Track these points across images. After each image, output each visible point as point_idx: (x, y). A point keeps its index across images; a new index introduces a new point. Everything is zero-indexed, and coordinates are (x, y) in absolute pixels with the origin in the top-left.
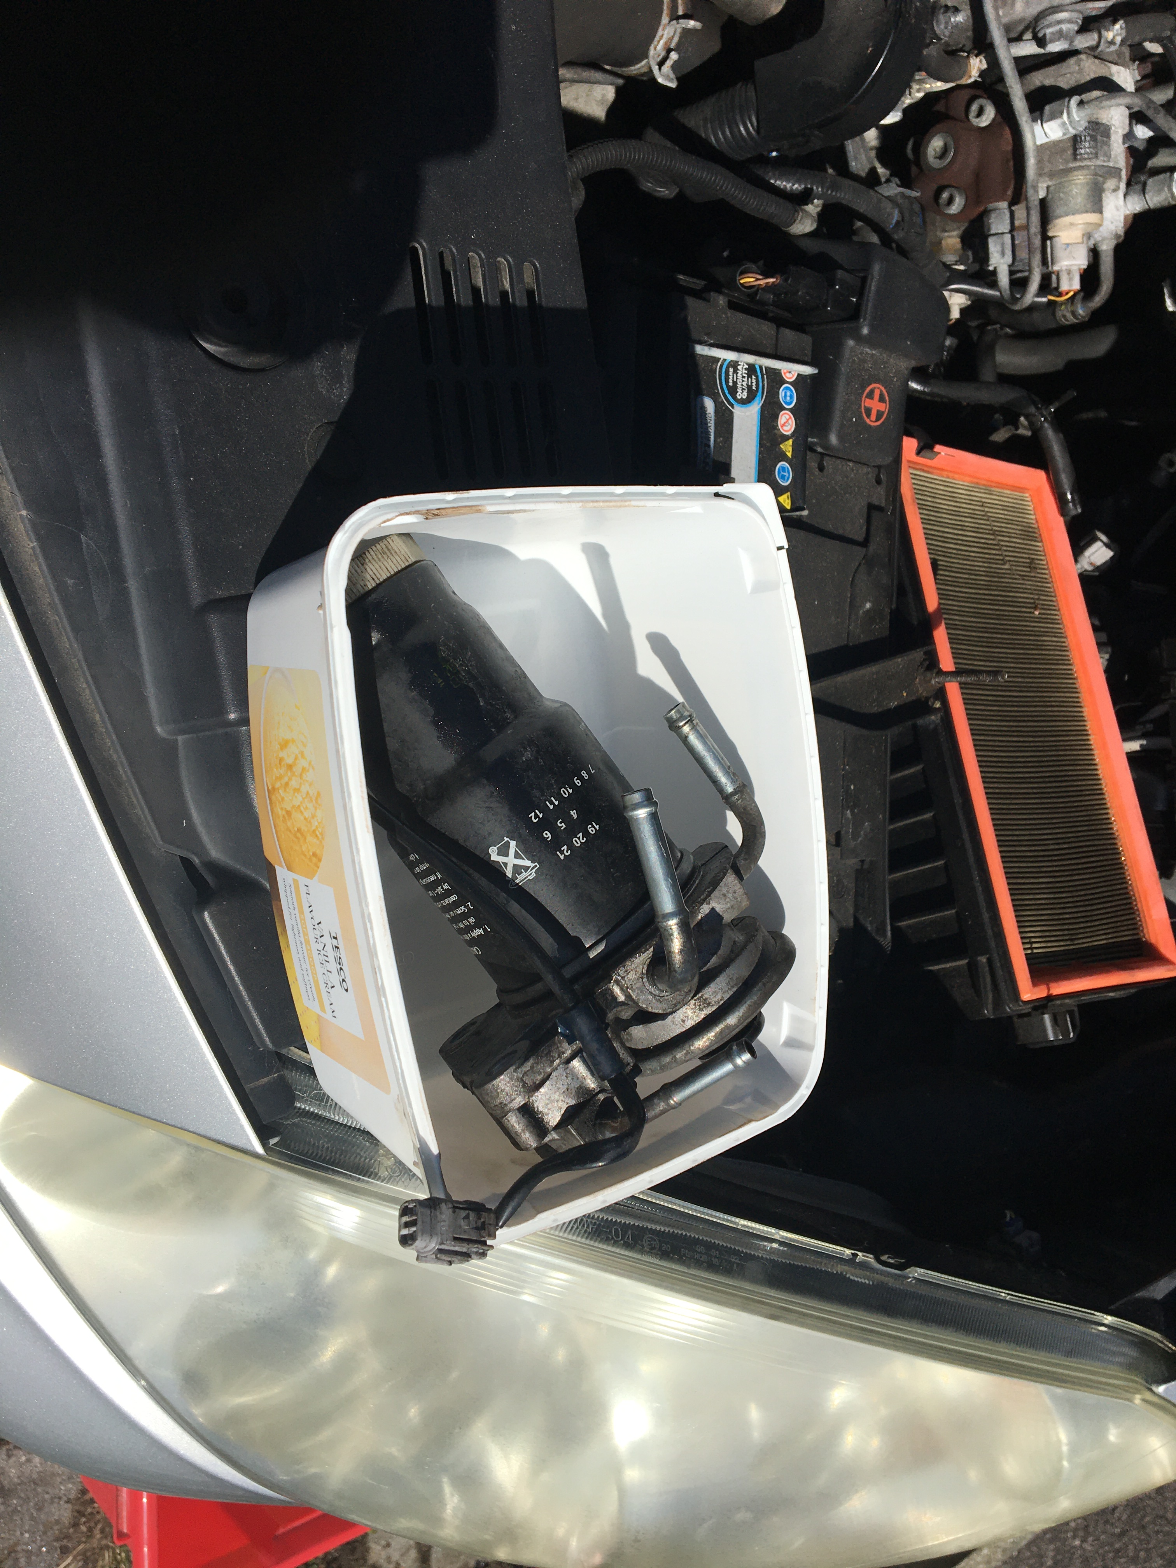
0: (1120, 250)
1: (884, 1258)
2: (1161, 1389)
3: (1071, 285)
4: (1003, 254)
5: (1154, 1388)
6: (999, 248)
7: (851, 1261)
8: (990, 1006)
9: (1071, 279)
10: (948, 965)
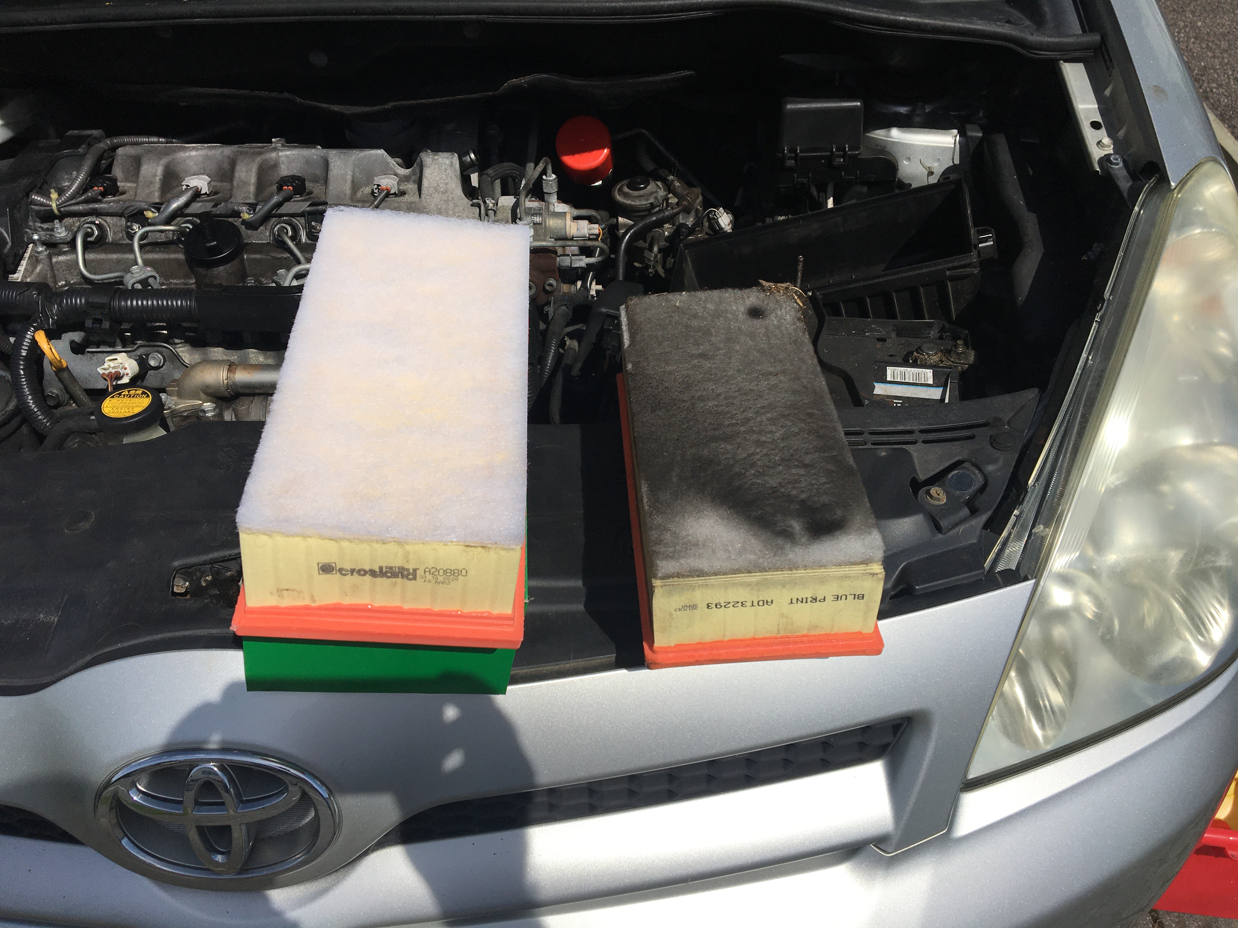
0: (576, 206)
1: (1099, 308)
2: (1173, 184)
3: (596, 229)
4: (581, 260)
5: (1173, 188)
6: (577, 262)
7: (1100, 324)
8: (973, 270)
9: (594, 229)
10: (951, 292)
